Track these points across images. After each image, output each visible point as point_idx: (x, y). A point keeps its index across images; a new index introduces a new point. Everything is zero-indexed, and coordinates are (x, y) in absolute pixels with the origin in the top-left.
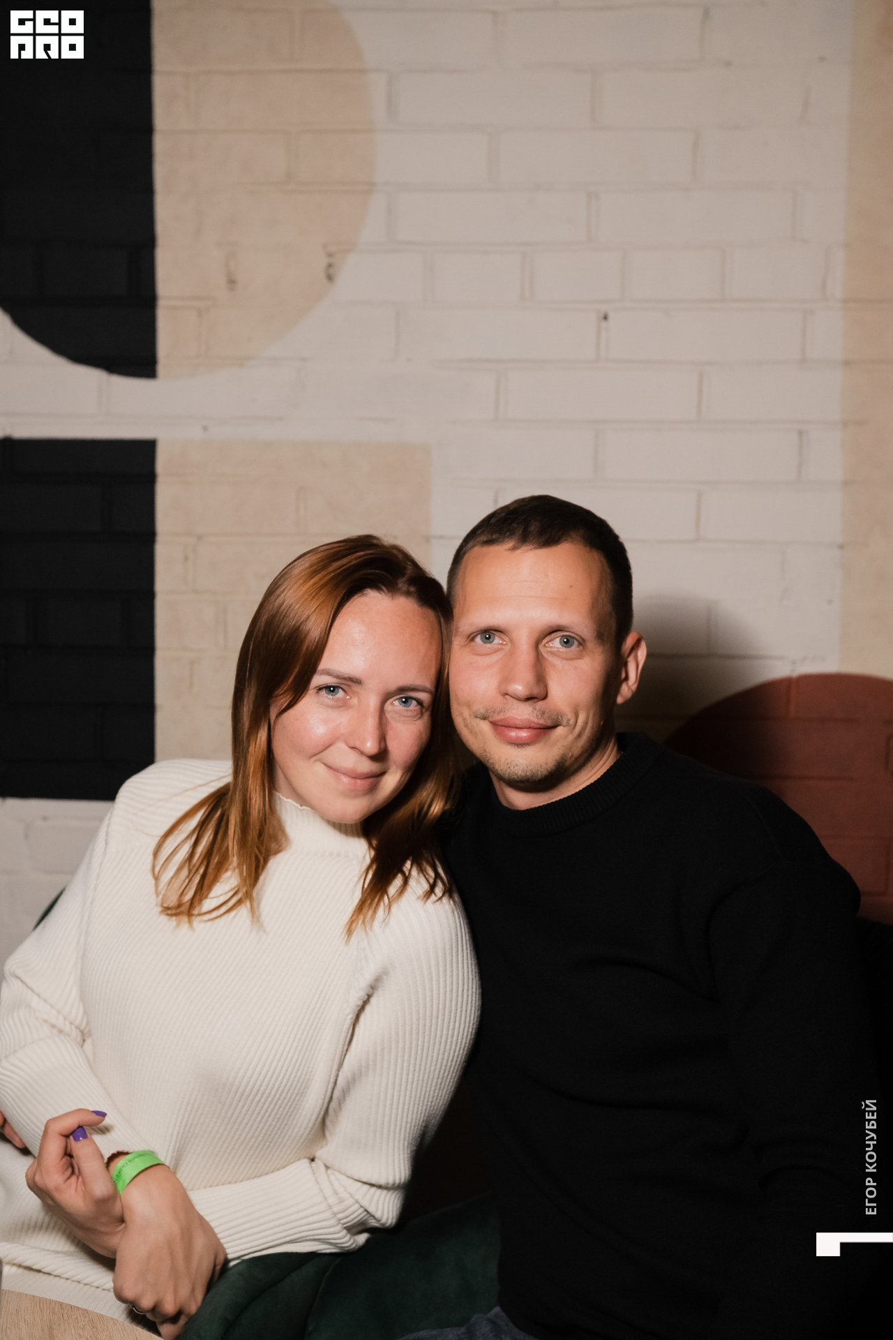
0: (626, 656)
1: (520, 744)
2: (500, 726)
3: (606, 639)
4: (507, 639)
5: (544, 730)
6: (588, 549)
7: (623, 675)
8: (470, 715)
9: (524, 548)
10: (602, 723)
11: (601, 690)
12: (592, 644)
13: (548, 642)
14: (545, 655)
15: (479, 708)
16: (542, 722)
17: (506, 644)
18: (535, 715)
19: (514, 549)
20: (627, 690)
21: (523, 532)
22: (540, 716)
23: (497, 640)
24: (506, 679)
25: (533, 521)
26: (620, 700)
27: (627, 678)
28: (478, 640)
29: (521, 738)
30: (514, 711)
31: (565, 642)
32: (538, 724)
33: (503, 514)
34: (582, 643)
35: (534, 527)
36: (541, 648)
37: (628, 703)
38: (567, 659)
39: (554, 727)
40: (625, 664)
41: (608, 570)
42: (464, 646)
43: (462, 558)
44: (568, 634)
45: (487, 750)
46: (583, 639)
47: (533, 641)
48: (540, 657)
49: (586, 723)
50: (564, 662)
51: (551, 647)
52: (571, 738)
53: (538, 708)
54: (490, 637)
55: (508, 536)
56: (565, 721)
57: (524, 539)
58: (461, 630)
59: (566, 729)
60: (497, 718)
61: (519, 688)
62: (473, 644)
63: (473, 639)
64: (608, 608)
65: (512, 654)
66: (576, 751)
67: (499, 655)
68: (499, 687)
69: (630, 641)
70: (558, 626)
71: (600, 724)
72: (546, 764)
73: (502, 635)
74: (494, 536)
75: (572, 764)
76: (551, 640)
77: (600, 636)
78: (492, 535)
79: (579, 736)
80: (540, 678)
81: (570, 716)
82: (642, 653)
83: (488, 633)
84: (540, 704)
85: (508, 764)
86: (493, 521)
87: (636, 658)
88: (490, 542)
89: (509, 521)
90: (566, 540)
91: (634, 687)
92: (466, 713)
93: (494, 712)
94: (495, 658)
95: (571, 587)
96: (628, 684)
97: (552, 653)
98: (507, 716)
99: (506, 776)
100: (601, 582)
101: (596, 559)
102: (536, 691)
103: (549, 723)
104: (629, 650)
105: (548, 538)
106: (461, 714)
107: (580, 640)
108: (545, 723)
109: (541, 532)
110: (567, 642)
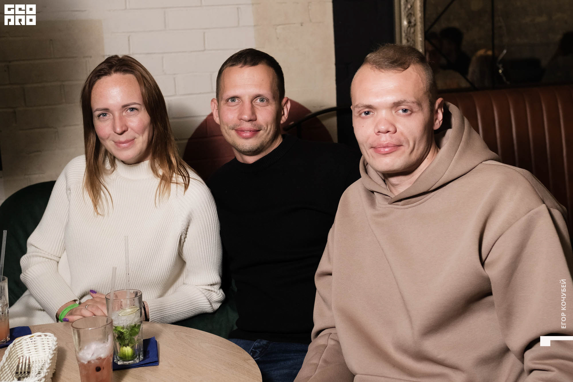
0: (283, 106)
1: (247, 138)
2: (239, 131)
3: (276, 99)
4: (240, 100)
5: (256, 132)
6: (268, 67)
7: (283, 113)
8: (228, 129)
9: (245, 67)
10: (276, 130)
11: (275, 117)
12: (271, 101)
13: (255, 101)
14: (255, 105)
15: (231, 125)
16: (255, 128)
17: (240, 102)
18: (252, 126)
19: (242, 67)
20: (284, 119)
21: (245, 61)
22: (254, 127)
23: (237, 101)
24: (241, 113)
25: (248, 57)
26: (282, 122)
27: (284, 114)
28: (230, 101)
29: (247, 136)
30: (244, 125)
31: (261, 101)
32: (254, 129)
33: (237, 55)
34: (268, 100)
35: (248, 59)
36: (253, 103)
37: (284, 123)
38: (262, 106)
39: (259, 131)
40: (283, 109)
41: (276, 74)
42: (225, 104)
43: (222, 72)
44: (262, 97)
45: (235, 142)
46: (268, 99)
47: (250, 100)
48: (253, 106)
49: (271, 129)
50: (261, 107)
51: (257, 102)
52: (265, 134)
53: (253, 124)
54: (234, 100)
55: (239, 63)
56: (263, 129)
57: (245, 63)
58: (224, 98)
59: (264, 131)
60: (238, 128)
61: (246, 117)
62: (228, 102)
63: (228, 101)
64: (276, 88)
65: (243, 105)
66: (267, 140)
67: (238, 106)
68: (238, 117)
69: (284, 101)
70: (259, 95)
71: (275, 130)
72: (257, 145)
73: (238, 99)
74: (234, 63)
75: (266, 145)
76: (256, 100)
77: (274, 98)
78: (233, 63)
79: (268, 134)
80: (253, 113)
81: (265, 126)
82: (289, 105)
83: (233, 98)
84: (254, 122)
85: (243, 146)
86: (233, 58)
87: (287, 107)
88: (232, 65)
89: (239, 58)
90: (260, 63)
91: (287, 118)
92: (226, 128)
93: (237, 126)
94: (236, 107)
95: (263, 80)
96: (284, 116)
97: (257, 105)
98: (242, 127)
99: (243, 150)
100: (273, 79)
101: (271, 70)
102: (252, 118)
103: (258, 129)
104: (284, 104)
105: (254, 63)
106: (224, 128)
107: (267, 100)
108: (256, 129)
109: (251, 61)
110: (262, 100)
